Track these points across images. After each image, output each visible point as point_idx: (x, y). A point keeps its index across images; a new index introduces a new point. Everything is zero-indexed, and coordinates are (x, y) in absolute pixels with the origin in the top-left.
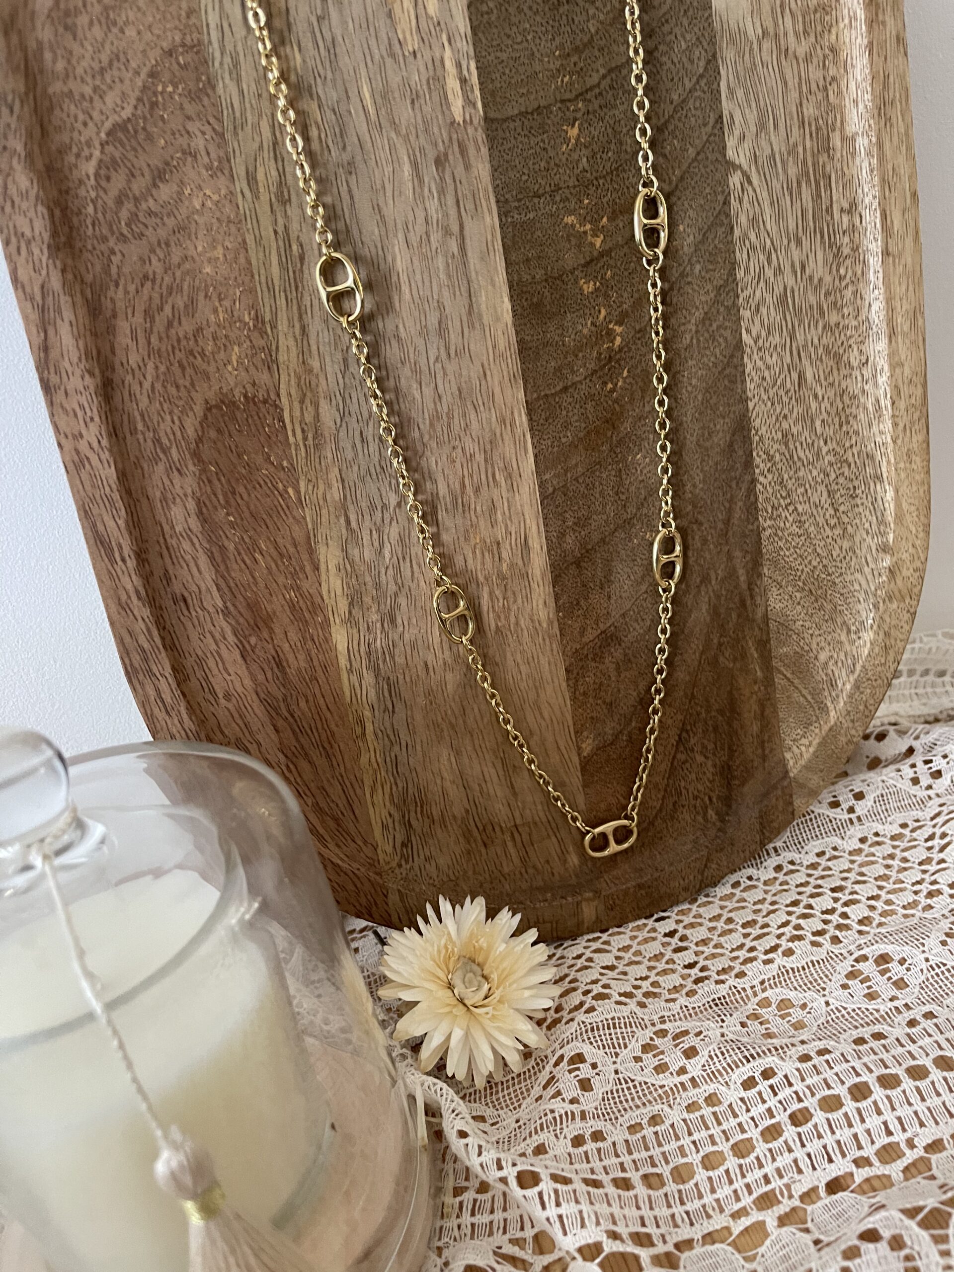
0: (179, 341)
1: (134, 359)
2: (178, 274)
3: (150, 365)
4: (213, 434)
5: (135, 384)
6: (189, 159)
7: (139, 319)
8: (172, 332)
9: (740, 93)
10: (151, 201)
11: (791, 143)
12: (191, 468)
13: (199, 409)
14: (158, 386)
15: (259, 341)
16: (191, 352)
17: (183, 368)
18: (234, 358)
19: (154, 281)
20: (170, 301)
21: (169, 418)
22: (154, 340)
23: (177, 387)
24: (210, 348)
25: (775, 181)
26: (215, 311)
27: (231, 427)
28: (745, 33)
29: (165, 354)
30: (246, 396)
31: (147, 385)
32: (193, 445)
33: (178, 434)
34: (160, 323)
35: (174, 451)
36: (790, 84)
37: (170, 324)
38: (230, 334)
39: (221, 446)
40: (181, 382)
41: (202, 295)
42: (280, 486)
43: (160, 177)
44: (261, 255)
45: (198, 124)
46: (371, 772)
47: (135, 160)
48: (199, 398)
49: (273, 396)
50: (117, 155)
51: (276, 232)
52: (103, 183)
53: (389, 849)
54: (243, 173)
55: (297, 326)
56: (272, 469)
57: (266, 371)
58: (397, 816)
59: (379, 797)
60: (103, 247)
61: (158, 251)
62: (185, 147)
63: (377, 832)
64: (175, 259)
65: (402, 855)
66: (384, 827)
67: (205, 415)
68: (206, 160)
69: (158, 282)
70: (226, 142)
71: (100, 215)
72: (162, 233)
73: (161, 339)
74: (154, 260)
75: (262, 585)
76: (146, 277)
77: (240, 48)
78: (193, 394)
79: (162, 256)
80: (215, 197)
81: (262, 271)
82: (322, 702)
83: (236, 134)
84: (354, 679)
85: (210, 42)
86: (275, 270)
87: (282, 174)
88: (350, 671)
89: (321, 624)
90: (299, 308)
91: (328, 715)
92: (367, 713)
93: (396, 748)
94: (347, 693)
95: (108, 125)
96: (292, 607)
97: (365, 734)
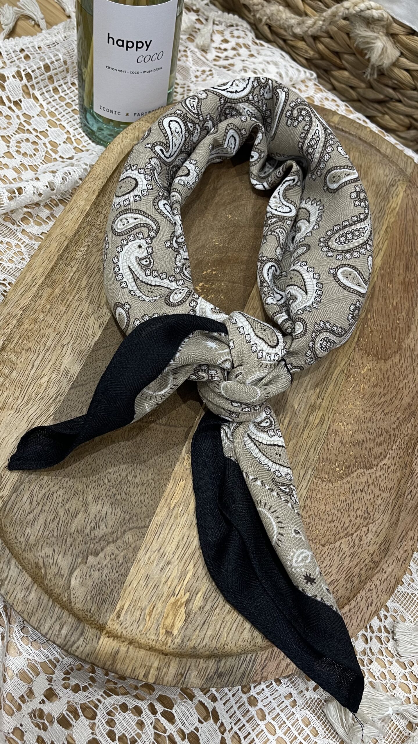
0: (384, 388)
1: (406, 392)
2: (371, 409)
3: (401, 386)
4: (389, 351)
5: (411, 384)
6: (344, 442)
7: (397, 402)
8: (385, 392)
9: (90, 332)
10: (368, 438)
11: (79, 303)
12: (404, 346)
13: (390, 362)
14: (401, 378)
15: (352, 370)
16: (382, 381)
17: (388, 378)
18: (365, 370)
19: (383, 411)
20: (380, 402)
21: (404, 366)
22: (395, 393)
23: (394, 373)
24: (374, 378)
25: (96, 294)
26: (364, 389)
27: (380, 350)
28: (73, 350)
29: (393, 387)
30: (368, 356)
31: (406, 381)
32: (399, 352)
33: (403, 359)
34: (388, 397)
35: (408, 354)
36: (65, 322)
37: (385, 395)
38: (362, 378)
39: (388, 346)
40: (391, 374)
41: (366, 397)
42: (372, 320)
43: (359, 442)
44: (334, 396)
45: (333, 451)
46: (392, 215)
47: (367, 453)
48: (388, 366)
49: (357, 349)
50: (373, 459)
51: (323, 400)
52: (384, 453)
53: (400, 188)
54: (324, 425)
55: (333, 365)
56: (372, 327)
57: (355, 359)
58: (390, 196)
59: (394, 205)
60: (396, 432)
61: (375, 420)
62: (343, 447)
63: (401, 195)
64: (369, 414)
65: (396, 183)
66: (397, 195)
67: (388, 358)
68: (337, 438)
69: (381, 411)
70: (325, 438)
71: (392, 443)
72: (370, 425)
73: (391, 392)
74: (378, 418)
75: (399, 295)
76: (385, 414)
77: (300, 467)
78: (389, 368)
79: (375, 418)
80: (341, 424)
81: (336, 390)
82: (398, 247)
83: (319, 440)
84: (380, 246)
85: (311, 476)
86: (331, 387)
87: (308, 416)
88: (380, 249)
89: (383, 269)
90: (328, 371)
91: (398, 241)
92: (382, 232)
93: (377, 215)
94: (386, 243)
95: (370, 471)
96: (391, 282)
97: (387, 227)
